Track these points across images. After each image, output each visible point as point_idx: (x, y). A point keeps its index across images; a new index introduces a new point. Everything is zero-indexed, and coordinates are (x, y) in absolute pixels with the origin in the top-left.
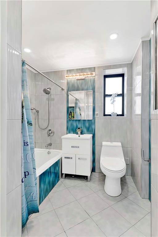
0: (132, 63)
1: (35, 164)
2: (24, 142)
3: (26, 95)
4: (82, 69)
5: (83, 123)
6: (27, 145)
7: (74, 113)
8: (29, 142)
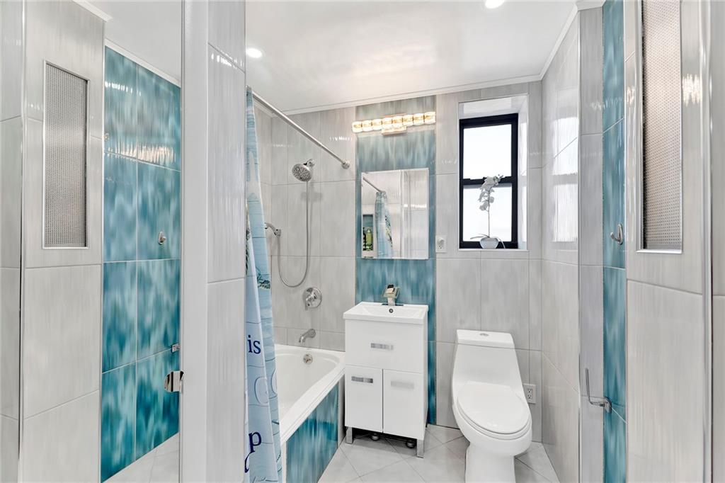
0: (542, 81)
1: (277, 409)
2: (250, 341)
3: (253, 194)
4: (400, 102)
5: (402, 270)
6: (257, 351)
7: (371, 232)
8: (262, 342)
